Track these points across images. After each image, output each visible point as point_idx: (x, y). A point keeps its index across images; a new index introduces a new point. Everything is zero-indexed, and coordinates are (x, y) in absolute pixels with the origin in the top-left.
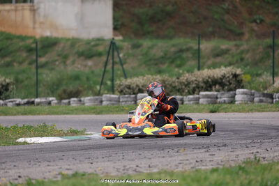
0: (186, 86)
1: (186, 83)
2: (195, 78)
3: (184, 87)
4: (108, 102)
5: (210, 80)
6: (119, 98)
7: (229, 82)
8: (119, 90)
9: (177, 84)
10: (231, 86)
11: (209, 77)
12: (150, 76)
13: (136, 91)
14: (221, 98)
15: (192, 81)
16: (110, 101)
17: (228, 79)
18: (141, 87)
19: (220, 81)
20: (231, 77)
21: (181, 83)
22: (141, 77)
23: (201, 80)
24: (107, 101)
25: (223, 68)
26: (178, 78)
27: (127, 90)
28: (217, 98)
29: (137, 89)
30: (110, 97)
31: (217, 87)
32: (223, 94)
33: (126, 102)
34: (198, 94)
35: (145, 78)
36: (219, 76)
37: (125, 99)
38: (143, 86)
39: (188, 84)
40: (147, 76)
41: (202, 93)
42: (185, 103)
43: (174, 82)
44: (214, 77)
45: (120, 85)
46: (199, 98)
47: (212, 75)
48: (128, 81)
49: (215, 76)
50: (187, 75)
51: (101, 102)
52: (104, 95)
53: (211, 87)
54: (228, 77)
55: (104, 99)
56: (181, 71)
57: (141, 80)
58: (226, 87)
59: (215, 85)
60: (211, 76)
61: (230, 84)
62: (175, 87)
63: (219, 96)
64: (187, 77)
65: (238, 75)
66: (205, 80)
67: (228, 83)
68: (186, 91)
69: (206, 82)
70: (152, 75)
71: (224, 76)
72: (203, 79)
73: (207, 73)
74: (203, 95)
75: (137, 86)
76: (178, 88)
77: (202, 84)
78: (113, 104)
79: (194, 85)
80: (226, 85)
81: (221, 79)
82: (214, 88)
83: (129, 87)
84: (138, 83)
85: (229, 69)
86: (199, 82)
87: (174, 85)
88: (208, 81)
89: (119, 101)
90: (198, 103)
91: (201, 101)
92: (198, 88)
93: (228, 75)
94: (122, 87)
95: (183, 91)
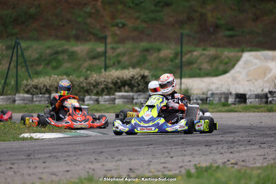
0: (94, 87)
1: (95, 84)
2: (103, 79)
3: (92, 87)
4: (21, 102)
5: (119, 81)
6: (33, 98)
7: (137, 83)
8: (26, 89)
9: (85, 85)
10: (140, 87)
11: (118, 78)
12: (56, 76)
13: (43, 92)
14: (137, 99)
15: (101, 82)
16: (23, 100)
17: (137, 81)
18: (48, 87)
19: (129, 82)
20: (140, 78)
21: (89, 83)
22: (47, 78)
23: (110, 80)
24: (20, 100)
25: (131, 69)
26: (86, 79)
27: (34, 90)
28: (133, 99)
29: (45, 89)
30: (24, 97)
31: (127, 88)
32: (139, 95)
33: (40, 101)
34: (114, 95)
35: (52, 78)
36: (128, 77)
37: (39, 99)
38: (50, 86)
39: (97, 84)
40: (53, 76)
41: (117, 94)
42: (102, 103)
43: (82, 83)
44: (123, 78)
45: (27, 85)
46: (115, 99)
47: (121, 76)
48: (35, 81)
49: (125, 77)
50: (95, 75)
51: (14, 101)
52: (17, 95)
53: (120, 88)
54: (137, 78)
55: (16, 99)
56: (89, 72)
57: (48, 80)
58: (135, 89)
59: (124, 86)
60: (120, 78)
61: (139, 85)
62: (83, 88)
63: (135, 97)
64: (94, 77)
65: (146, 77)
66: (114, 81)
67: (136, 85)
68: (95, 92)
69: (115, 84)
70: (58, 75)
71: (133, 78)
72: (112, 80)
73: (115, 74)
74: (119, 96)
75: (44, 86)
76: (86, 89)
77: (111, 85)
78: (26, 104)
79: (103, 86)
80: (135, 86)
81: (130, 79)
82: (123, 90)
83: (36, 87)
84: (46, 83)
85: (137, 70)
86: (108, 82)
87: (82, 85)
88: (117, 82)
89: (32, 101)
90: (114, 104)
91: (117, 101)
92: (107, 88)
93: (136, 77)
94: (29, 87)
95: (92, 92)
